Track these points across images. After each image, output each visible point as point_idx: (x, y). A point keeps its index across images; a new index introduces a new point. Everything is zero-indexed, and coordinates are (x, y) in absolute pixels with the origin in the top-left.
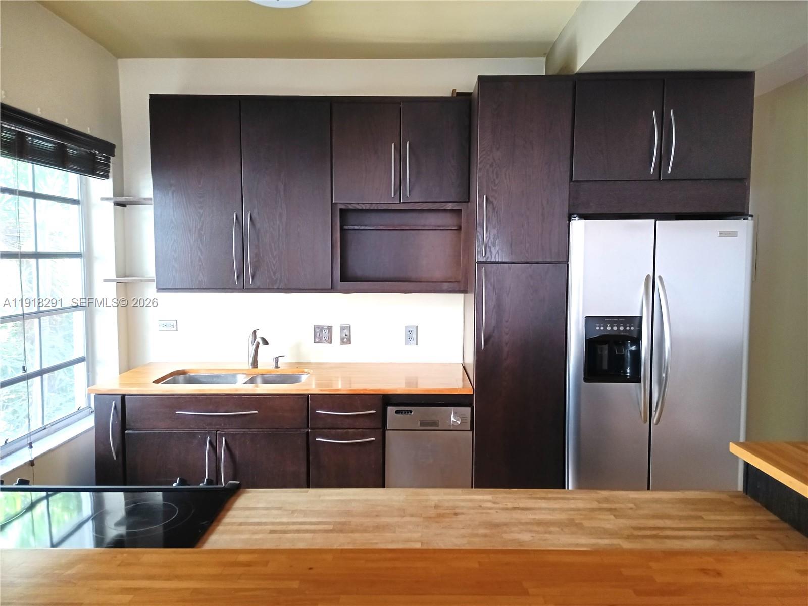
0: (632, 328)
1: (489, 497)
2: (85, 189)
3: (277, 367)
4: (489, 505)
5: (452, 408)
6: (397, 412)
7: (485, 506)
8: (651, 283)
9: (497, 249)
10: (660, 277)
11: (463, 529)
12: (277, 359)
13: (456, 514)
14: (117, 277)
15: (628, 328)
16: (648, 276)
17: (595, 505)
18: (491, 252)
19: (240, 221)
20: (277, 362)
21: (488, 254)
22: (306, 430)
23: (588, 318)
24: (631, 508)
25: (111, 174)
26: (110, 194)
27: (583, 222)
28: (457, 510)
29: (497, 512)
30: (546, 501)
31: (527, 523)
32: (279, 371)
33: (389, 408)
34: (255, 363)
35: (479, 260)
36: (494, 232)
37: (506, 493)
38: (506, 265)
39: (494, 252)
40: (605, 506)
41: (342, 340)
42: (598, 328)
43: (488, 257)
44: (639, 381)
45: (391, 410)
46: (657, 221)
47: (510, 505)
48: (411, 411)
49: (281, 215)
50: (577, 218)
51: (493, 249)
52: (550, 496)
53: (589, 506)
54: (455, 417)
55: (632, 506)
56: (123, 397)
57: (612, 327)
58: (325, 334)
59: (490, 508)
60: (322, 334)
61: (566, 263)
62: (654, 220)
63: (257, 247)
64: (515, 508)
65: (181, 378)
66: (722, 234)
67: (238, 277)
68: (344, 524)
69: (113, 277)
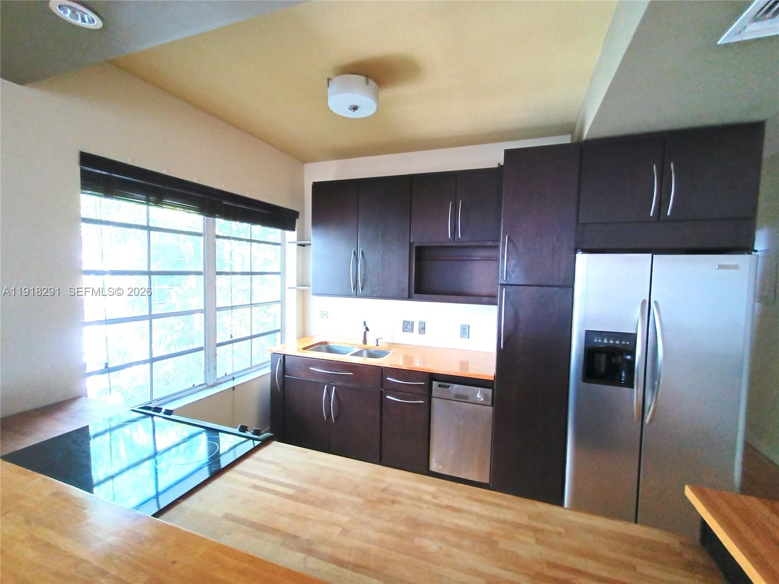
0: (628, 343)
1: (432, 489)
2: (284, 237)
3: (377, 345)
4: (428, 498)
5: (480, 388)
6: (439, 386)
7: (424, 498)
8: (648, 307)
9: (515, 274)
10: (656, 302)
11: (387, 521)
12: (377, 340)
13: (394, 502)
14: (297, 286)
15: (623, 343)
16: (644, 301)
17: (524, 520)
18: (510, 277)
19: (356, 254)
20: (377, 342)
21: (508, 278)
22: (381, 390)
23: (588, 332)
24: (560, 534)
25: (296, 229)
26: (295, 240)
27: (586, 255)
28: (399, 498)
29: (429, 508)
30: (479, 504)
31: (446, 529)
32: (378, 348)
33: (434, 382)
34: (365, 342)
35: (502, 283)
36: (513, 262)
37: (451, 487)
38: (522, 287)
39: (513, 277)
40: (534, 524)
41: (420, 330)
42: (596, 341)
43: (508, 281)
44: (632, 387)
45: (435, 384)
46: (654, 256)
47: (445, 502)
48: (449, 387)
49: (379, 251)
50: (580, 253)
51: (512, 275)
52: (488, 499)
53: (519, 520)
54: (479, 394)
55: (562, 530)
56: (284, 356)
57: (609, 340)
58: (409, 327)
59: (426, 502)
60: (407, 326)
61: (572, 287)
62: (651, 255)
63: (365, 270)
64: (448, 507)
65: (323, 346)
66: (721, 267)
67: (354, 289)
68: (305, 491)
69: (295, 286)
